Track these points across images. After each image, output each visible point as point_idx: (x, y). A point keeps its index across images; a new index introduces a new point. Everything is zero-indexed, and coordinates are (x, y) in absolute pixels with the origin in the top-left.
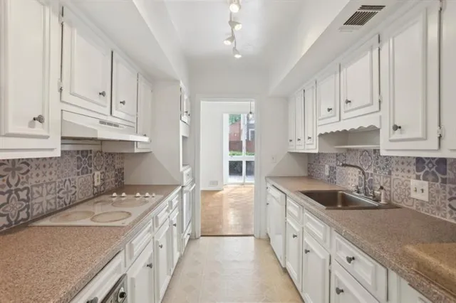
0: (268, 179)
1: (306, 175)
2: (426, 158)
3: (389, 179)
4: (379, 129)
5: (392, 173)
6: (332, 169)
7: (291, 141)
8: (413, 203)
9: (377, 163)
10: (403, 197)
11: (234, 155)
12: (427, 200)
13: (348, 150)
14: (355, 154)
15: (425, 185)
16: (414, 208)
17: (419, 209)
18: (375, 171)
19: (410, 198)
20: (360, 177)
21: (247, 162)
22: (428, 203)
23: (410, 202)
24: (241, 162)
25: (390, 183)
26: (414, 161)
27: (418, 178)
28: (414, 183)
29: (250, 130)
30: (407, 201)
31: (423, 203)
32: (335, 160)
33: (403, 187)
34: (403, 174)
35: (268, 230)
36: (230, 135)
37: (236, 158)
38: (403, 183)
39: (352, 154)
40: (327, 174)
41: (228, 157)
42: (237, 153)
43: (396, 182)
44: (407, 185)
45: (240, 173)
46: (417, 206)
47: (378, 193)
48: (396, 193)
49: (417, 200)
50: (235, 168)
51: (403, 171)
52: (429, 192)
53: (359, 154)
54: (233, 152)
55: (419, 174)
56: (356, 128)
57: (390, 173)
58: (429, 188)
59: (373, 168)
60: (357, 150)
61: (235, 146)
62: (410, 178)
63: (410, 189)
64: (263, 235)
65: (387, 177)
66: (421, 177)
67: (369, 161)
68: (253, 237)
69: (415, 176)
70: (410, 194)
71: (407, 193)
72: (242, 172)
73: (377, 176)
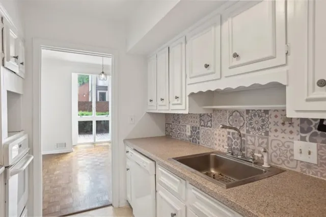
0: (128, 142)
1: (163, 134)
2: (313, 119)
3: (265, 140)
4: (284, 87)
5: (270, 134)
6: (194, 129)
7: (151, 101)
8: (297, 165)
9: (251, 124)
10: (283, 158)
11: (83, 115)
12: (316, 163)
13: (214, 110)
14: (223, 115)
15: (313, 147)
16: (298, 170)
17: (305, 172)
18: (248, 132)
19: (292, 160)
20: (228, 137)
21: (97, 121)
22: (317, 165)
23: (293, 164)
24: (91, 122)
25: (267, 144)
26: (299, 122)
27: (303, 139)
28: (298, 145)
29: (98, 92)
30: (288, 163)
31: (309, 166)
32: (199, 120)
33: (283, 148)
34: (283, 135)
35: (129, 196)
36: (79, 95)
37: (85, 118)
38: (283, 145)
39: (219, 114)
40: (189, 134)
41: (77, 117)
42: (87, 113)
43: (275, 143)
44: (289, 146)
45: (89, 132)
46: (302, 169)
47: (260, 155)
48: (274, 154)
49: (301, 162)
50: (85, 128)
51: (284, 131)
52: (318, 154)
53: (228, 115)
54: (81, 112)
55: (303, 135)
56: (222, 88)
57: (267, 133)
58: (318, 150)
59: (245, 129)
60: (226, 110)
61: (84, 106)
62: (293, 138)
63: (292, 150)
64: (123, 204)
65: (262, 138)
66: (307, 139)
67: (240, 121)
68: (111, 208)
69: (299, 137)
70: (292, 155)
71: (289, 154)
72: (92, 130)
73: (251, 136)
